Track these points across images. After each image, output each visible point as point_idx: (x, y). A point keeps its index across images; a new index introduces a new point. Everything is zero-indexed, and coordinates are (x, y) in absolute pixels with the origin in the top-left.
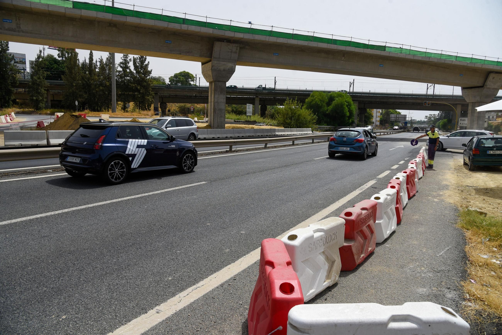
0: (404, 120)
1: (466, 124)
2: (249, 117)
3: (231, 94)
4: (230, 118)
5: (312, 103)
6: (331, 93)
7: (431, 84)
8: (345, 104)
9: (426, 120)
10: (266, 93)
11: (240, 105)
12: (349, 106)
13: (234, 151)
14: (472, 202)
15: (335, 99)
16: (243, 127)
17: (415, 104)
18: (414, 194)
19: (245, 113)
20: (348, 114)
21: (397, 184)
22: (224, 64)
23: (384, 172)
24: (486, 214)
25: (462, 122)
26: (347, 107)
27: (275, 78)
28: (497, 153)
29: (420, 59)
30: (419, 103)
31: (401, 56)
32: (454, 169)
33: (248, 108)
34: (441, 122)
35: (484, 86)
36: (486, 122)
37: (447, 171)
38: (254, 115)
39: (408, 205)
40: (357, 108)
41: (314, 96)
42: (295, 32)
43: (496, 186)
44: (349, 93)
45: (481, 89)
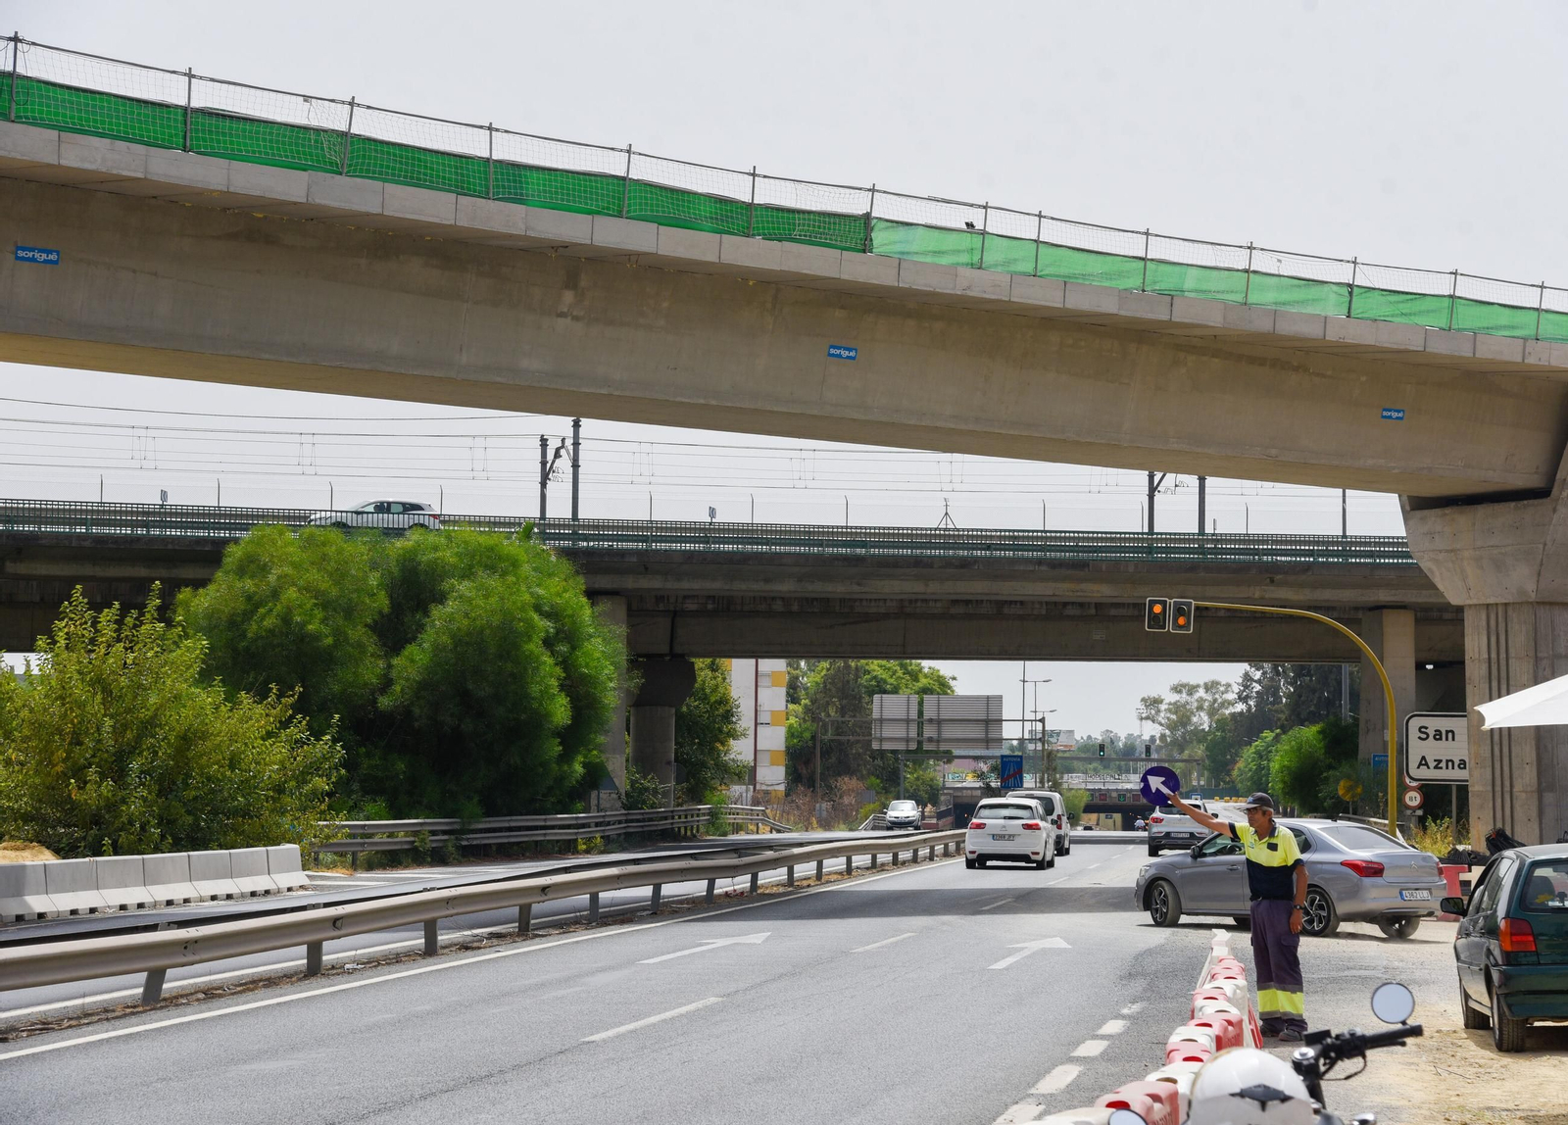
0: (987, 742)
9: (1151, 731)
12: (563, 648)
15: (445, 586)
17: (1070, 611)
25: (1432, 748)
29: (1108, 306)
30: (1098, 606)
31: (980, 286)
35: (1555, 491)
40: (625, 657)
45: (1532, 510)
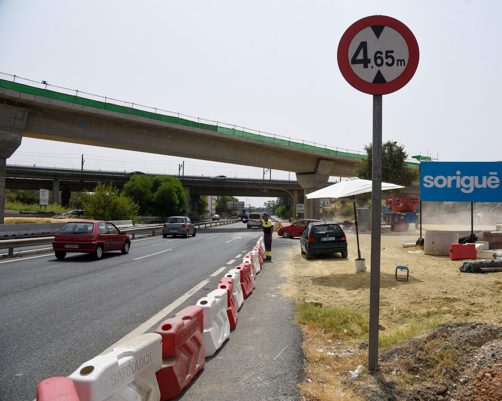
0: (242, 208)
1: (303, 211)
2: (44, 206)
3: (15, 175)
4: (13, 208)
5: (133, 189)
6: (157, 177)
7: (267, 169)
8: (173, 189)
9: (265, 207)
10: (70, 175)
11: (31, 191)
12: (178, 193)
13: (17, 256)
14: (309, 293)
15: (161, 183)
16: (33, 221)
17: (252, 190)
18: (250, 292)
19: (38, 202)
20: (178, 202)
21: (228, 282)
22: (3, 134)
23: (218, 269)
24: (321, 305)
25: (299, 209)
26: (177, 194)
27: (82, 156)
28: (330, 240)
29: (254, 142)
30: (256, 189)
31: (234, 138)
32: (292, 260)
33: (42, 195)
34: (280, 209)
35: (316, 172)
36: (321, 208)
37: (286, 262)
38: (52, 203)
39: (244, 305)
40: (188, 195)
41: (135, 181)
42: (108, 101)
43: (330, 274)
44: (179, 177)
45: (313, 175)
